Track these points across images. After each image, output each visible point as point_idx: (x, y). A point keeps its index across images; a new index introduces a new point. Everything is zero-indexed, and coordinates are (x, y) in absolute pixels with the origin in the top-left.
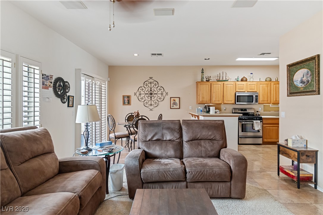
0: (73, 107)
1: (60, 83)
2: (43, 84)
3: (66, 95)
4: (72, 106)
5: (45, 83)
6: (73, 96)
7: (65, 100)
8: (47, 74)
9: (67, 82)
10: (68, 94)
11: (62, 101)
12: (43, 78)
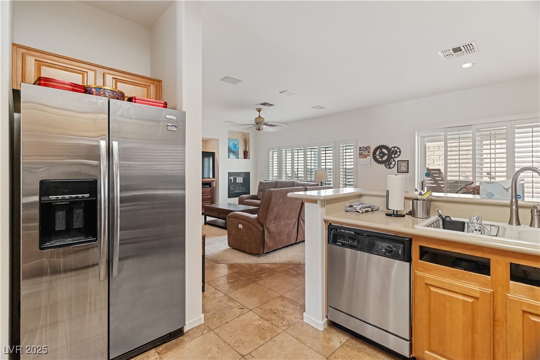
0: (408, 172)
1: (381, 150)
2: (361, 154)
3: (394, 161)
4: (406, 171)
5: (363, 154)
6: (408, 161)
7: (392, 166)
8: (366, 146)
9: (394, 147)
10: (396, 160)
11: (386, 166)
12: (360, 150)
